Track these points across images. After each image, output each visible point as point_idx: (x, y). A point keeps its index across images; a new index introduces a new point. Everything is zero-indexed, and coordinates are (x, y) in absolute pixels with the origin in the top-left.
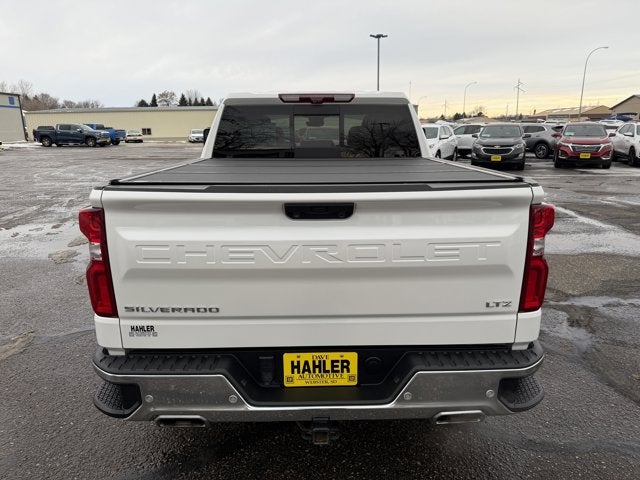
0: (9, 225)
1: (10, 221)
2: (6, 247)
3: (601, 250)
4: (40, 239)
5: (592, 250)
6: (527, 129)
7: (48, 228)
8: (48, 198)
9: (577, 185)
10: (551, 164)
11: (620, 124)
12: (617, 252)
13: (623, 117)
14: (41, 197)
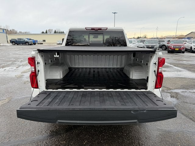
0: (3, 67)
1: (3, 66)
2: (2, 73)
3: (181, 76)
4: (12, 71)
5: (178, 76)
6: (159, 41)
7: (15, 68)
8: (15, 59)
9: (174, 58)
10: (167, 52)
11: (187, 40)
12: (185, 77)
13: (189, 38)
14: (13, 59)
